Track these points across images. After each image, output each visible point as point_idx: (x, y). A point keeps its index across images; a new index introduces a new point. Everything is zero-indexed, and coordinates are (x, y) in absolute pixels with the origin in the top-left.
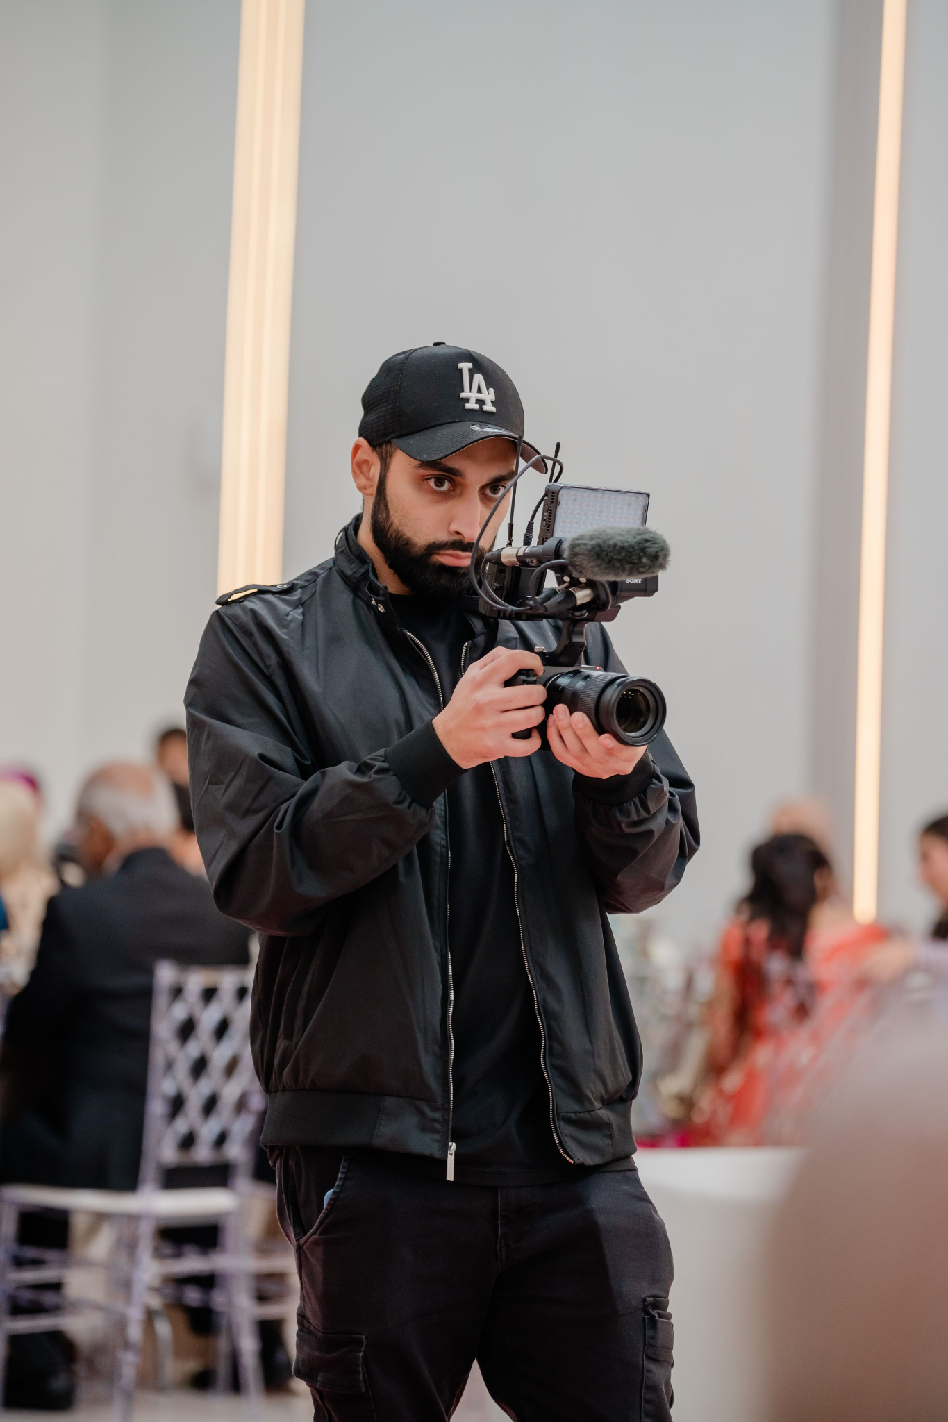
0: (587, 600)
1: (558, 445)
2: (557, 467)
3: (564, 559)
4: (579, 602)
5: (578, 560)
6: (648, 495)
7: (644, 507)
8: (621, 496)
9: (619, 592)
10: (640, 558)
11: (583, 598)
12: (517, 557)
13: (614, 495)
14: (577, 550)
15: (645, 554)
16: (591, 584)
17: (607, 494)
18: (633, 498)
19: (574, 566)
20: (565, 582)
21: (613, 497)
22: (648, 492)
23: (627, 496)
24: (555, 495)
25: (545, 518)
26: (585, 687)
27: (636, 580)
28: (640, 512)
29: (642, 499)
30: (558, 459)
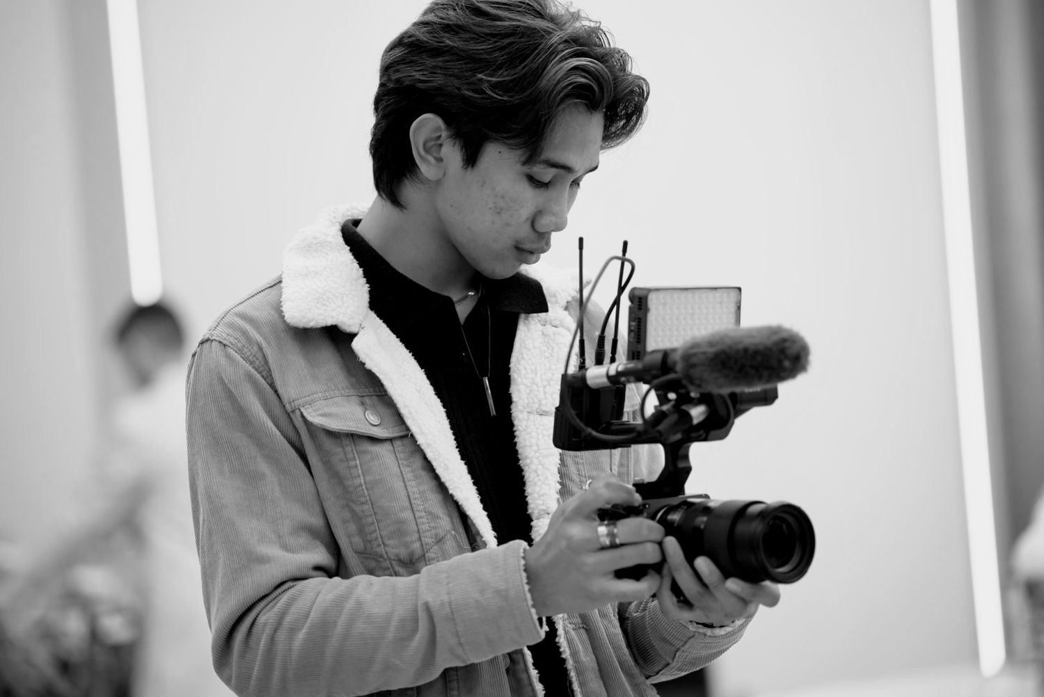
0: (701, 418)
1: (625, 244)
2: (628, 267)
3: (676, 372)
4: (695, 422)
5: (696, 373)
6: (739, 289)
7: (737, 304)
8: (711, 294)
9: (739, 405)
10: (780, 362)
11: (698, 416)
12: (609, 377)
13: (704, 294)
14: (694, 360)
15: (786, 356)
16: (705, 399)
17: (697, 294)
18: (725, 294)
19: (691, 380)
20: (669, 401)
21: (704, 295)
22: (738, 286)
23: (718, 294)
24: (643, 300)
25: (632, 328)
26: (706, 524)
27: (758, 388)
28: (733, 309)
29: (733, 294)
30: (628, 256)
